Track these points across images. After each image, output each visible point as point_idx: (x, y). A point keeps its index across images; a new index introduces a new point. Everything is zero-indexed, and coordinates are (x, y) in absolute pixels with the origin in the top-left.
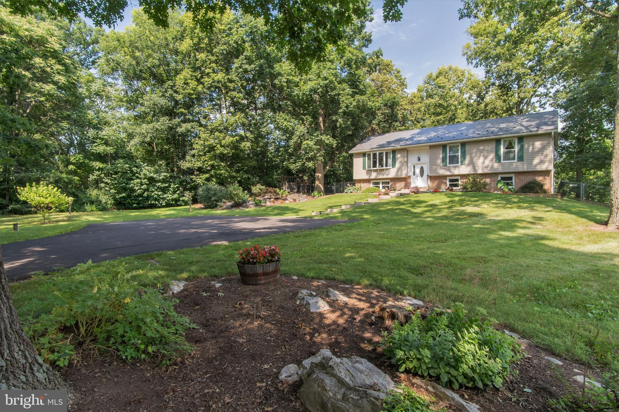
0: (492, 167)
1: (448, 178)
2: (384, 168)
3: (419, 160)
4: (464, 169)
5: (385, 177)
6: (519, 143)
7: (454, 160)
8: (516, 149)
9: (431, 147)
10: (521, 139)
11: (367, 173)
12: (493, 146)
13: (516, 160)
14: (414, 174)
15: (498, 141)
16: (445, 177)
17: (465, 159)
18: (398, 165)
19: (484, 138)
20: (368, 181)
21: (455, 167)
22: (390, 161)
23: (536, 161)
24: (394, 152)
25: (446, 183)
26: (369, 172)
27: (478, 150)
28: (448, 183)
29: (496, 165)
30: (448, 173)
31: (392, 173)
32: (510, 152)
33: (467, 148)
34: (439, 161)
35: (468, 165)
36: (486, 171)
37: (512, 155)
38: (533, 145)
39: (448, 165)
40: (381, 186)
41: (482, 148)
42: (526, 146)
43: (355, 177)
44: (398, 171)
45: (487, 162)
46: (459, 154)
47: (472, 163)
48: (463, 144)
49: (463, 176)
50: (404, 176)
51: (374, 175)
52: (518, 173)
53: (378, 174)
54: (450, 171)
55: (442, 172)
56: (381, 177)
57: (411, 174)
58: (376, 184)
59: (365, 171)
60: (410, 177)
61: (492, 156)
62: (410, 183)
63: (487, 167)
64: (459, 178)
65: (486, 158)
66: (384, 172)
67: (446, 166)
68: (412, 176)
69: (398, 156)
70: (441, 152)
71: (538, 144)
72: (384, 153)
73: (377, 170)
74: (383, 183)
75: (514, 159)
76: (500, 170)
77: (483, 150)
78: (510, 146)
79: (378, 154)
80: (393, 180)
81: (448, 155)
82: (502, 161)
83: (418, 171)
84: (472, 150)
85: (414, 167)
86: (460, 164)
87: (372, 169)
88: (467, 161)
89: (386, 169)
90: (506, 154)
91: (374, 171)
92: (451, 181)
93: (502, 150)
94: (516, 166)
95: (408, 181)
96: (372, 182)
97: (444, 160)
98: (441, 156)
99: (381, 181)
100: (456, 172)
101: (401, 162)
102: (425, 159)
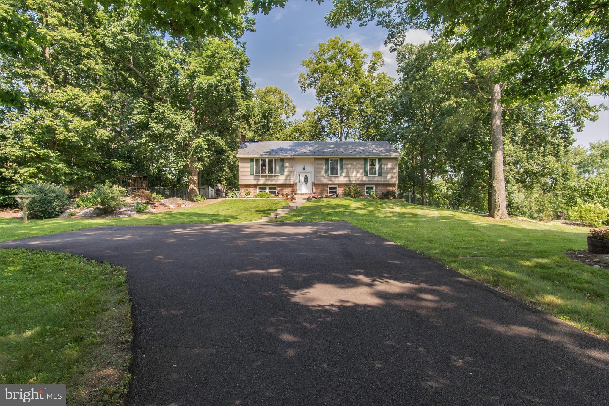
0: (362, 179)
1: (329, 186)
2: (274, 174)
3: (304, 169)
4: (342, 180)
5: (274, 183)
6: (379, 163)
7: (334, 171)
8: (377, 167)
9: (316, 159)
10: (380, 159)
11: (255, 179)
12: (362, 163)
13: (377, 175)
14: (299, 182)
15: (365, 159)
16: (326, 185)
17: (343, 172)
18: (286, 172)
19: (358, 156)
20: (255, 186)
21: (336, 178)
22: (278, 168)
23: (389, 177)
24: (283, 160)
25: (327, 191)
26: (257, 177)
27: (352, 165)
28: (329, 190)
29: (364, 178)
30: (330, 182)
31: (281, 179)
32: (373, 168)
33: (345, 162)
34: (323, 172)
35: (345, 177)
36: (358, 182)
37: (374, 171)
38: (387, 165)
39: (330, 175)
40: (268, 191)
41: (355, 164)
42: (383, 166)
43: (241, 182)
44: (286, 178)
45: (359, 175)
46: (339, 167)
47: (348, 176)
48: (342, 159)
49: (341, 185)
50: (292, 183)
51: (262, 181)
52: (377, 185)
53: (266, 180)
54: (332, 181)
55: (325, 181)
56: (269, 183)
57: (297, 181)
58: (263, 189)
59: (252, 176)
60: (296, 183)
61: (362, 171)
62: (296, 190)
63: (358, 179)
64: (337, 186)
65: (358, 172)
66: (272, 178)
67: (328, 176)
68: (298, 183)
69: (287, 164)
70: (324, 164)
71: (390, 165)
72: (274, 161)
73: (266, 176)
74: (270, 189)
75: (376, 174)
76: (367, 182)
77: (356, 166)
78: (372, 164)
79: (267, 160)
80: (279, 186)
81: (330, 167)
82: (369, 175)
83: (302, 179)
84: (348, 165)
85: (299, 175)
86: (339, 175)
87: (261, 174)
88: (344, 174)
89: (275, 176)
90: (370, 169)
91: (263, 176)
92: (330, 188)
93: (368, 167)
94: (377, 179)
95: (295, 187)
96: (258, 187)
97: (327, 171)
98: (324, 168)
99: (268, 187)
100: (336, 181)
101: (289, 170)
102: (310, 169)
